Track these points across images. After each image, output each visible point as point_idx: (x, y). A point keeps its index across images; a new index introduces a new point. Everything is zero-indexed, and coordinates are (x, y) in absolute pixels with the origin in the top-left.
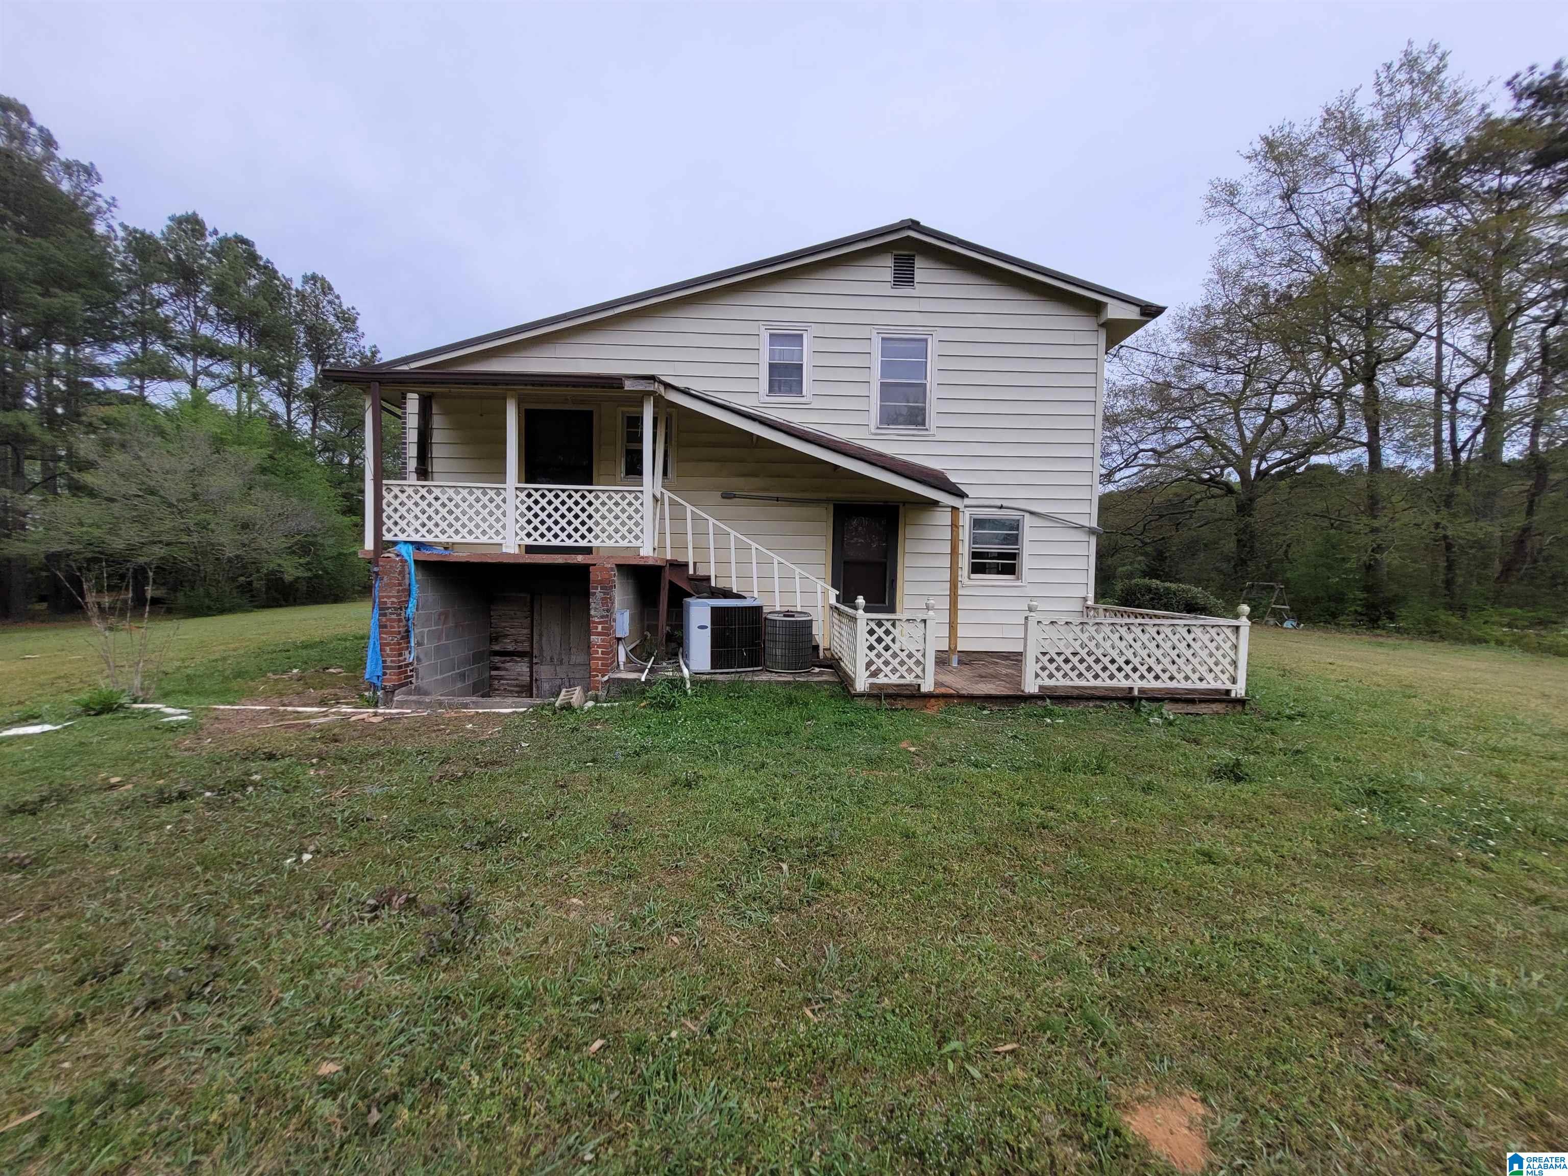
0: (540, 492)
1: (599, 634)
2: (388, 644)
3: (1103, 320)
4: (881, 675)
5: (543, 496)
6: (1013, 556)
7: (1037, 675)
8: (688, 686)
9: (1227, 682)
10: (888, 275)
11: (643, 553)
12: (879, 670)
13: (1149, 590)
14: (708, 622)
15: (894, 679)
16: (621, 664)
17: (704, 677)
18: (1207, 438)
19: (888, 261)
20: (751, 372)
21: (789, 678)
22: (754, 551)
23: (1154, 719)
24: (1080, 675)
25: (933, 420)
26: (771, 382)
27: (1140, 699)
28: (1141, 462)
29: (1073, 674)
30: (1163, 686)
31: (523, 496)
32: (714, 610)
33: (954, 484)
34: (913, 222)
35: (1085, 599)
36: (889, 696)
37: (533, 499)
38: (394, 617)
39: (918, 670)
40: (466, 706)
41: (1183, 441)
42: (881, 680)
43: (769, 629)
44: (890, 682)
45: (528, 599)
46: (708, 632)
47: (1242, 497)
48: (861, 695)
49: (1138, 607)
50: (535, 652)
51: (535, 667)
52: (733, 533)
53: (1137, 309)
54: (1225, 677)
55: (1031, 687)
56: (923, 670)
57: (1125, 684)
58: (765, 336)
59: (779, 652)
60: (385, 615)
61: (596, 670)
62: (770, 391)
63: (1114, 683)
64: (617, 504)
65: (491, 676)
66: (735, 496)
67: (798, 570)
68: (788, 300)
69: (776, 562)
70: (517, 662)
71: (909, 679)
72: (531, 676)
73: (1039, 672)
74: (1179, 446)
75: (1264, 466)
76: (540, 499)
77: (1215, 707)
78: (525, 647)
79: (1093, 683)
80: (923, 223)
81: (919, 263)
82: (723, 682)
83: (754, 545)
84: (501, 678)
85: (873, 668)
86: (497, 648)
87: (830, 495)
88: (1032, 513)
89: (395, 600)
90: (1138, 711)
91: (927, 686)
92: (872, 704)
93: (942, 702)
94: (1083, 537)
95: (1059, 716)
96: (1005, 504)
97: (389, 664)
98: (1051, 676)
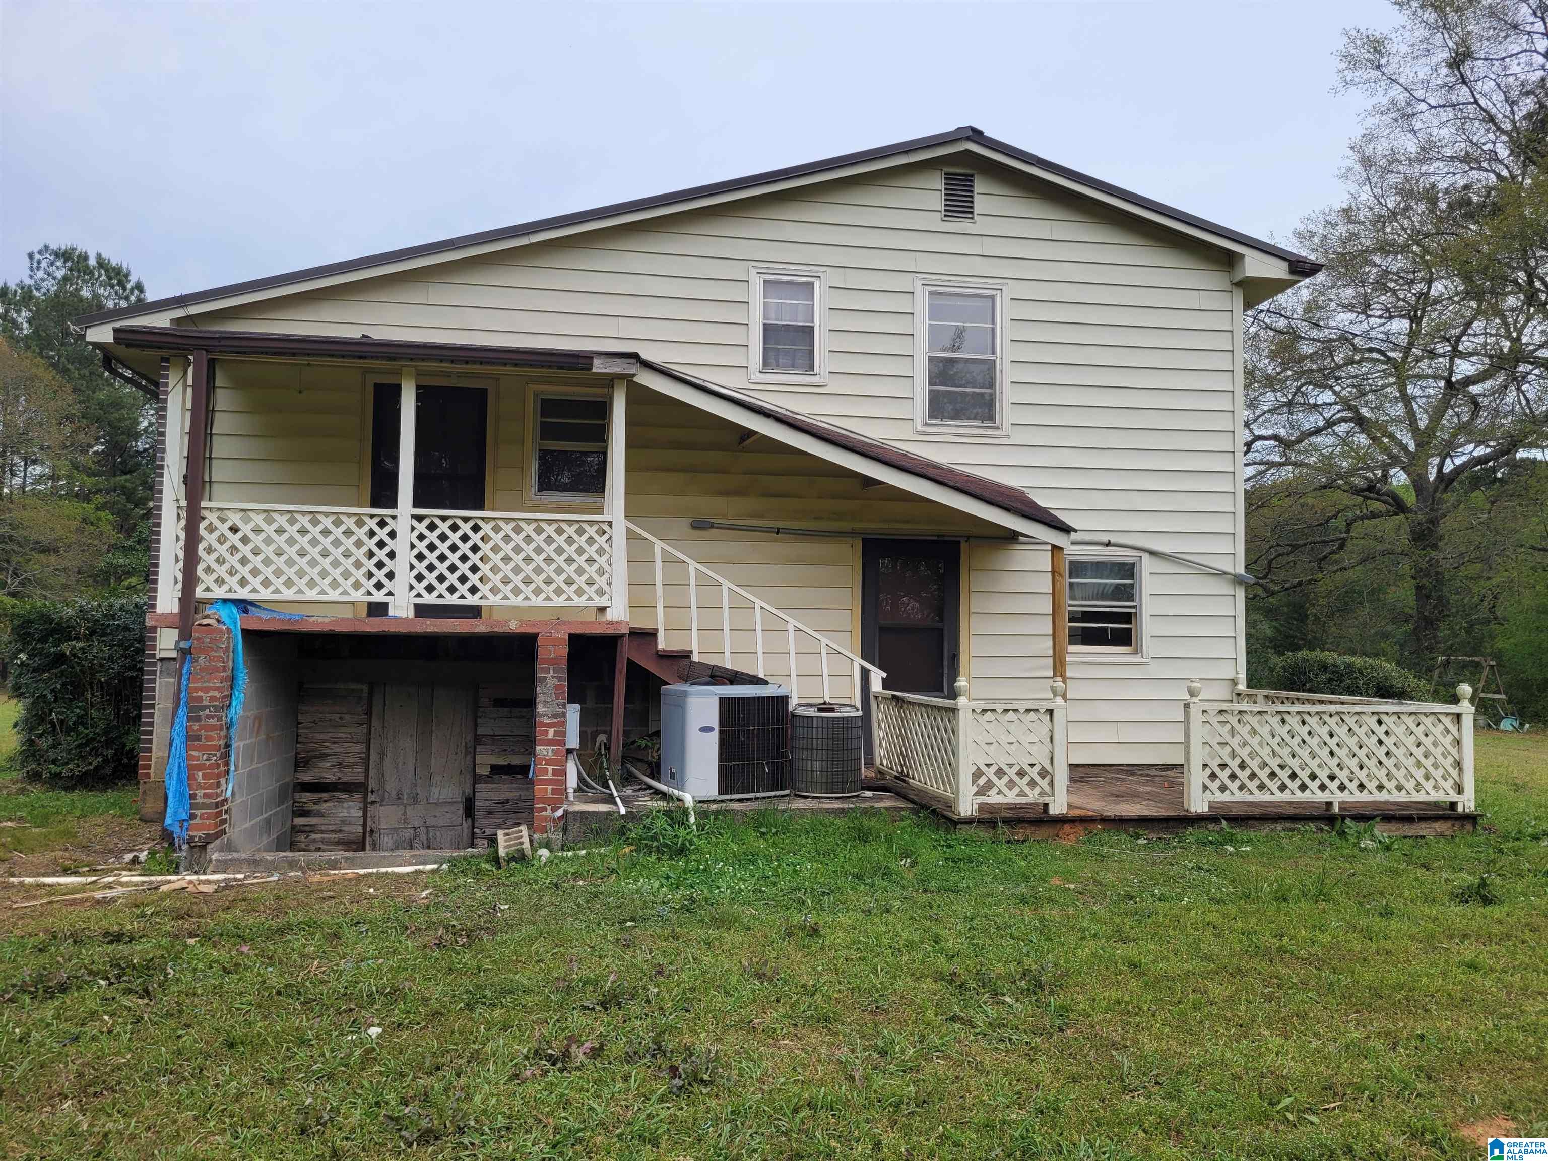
0: (449, 522)
1: (550, 743)
2: (200, 768)
3: (1238, 277)
4: (993, 792)
5: (454, 528)
6: (1127, 618)
7: (1205, 787)
8: (692, 820)
9: (1451, 792)
10: (937, 201)
11: (611, 615)
12: (989, 785)
13: (1324, 667)
14: (713, 720)
15: (1011, 797)
16: (571, 790)
17: (714, 807)
18: (1360, 422)
19: (937, 182)
20: (735, 336)
21: (837, 805)
22: (758, 611)
23: (1366, 843)
24: (1261, 787)
25: (1007, 414)
26: (765, 350)
27: (1343, 818)
28: (1259, 457)
29: (1252, 785)
30: (1370, 798)
31: (422, 527)
32: (725, 702)
33: (1045, 511)
34: (973, 130)
35: (1234, 682)
36: (1007, 822)
37: (438, 532)
38: (213, 721)
39: (1044, 783)
40: (334, 865)
41: (1321, 423)
42: (993, 798)
43: (800, 732)
44: (1006, 801)
45: (365, 695)
46: (714, 738)
47: (1421, 517)
48: (969, 822)
49: (1310, 691)
50: (372, 784)
51: (371, 809)
52: (726, 584)
53: (1285, 265)
54: (1448, 785)
55: (1198, 804)
56: (1051, 784)
57: (1321, 797)
58: (757, 284)
59: (817, 765)
60: (198, 719)
61: (544, 800)
62: (766, 364)
63: (1306, 796)
64: (570, 541)
65: (293, 827)
66: (712, 526)
67: (824, 641)
68: (790, 231)
69: (791, 629)
70: (340, 801)
71: (1033, 796)
72: (364, 825)
73: (1208, 782)
74: (1318, 431)
75: (1448, 467)
76: (449, 532)
77: (1439, 826)
78: (354, 775)
79: (1279, 797)
80: (987, 133)
81: (980, 186)
82: (744, 814)
83: (759, 603)
84: (313, 829)
85: (982, 781)
86: (307, 777)
87: (858, 525)
88: (1152, 553)
89: (217, 694)
90: (1342, 834)
91: (1057, 808)
92: (983, 833)
93: (1079, 828)
94: (1227, 589)
95: (1243, 842)
96: (1114, 539)
97: (199, 800)
98: (1223, 788)
